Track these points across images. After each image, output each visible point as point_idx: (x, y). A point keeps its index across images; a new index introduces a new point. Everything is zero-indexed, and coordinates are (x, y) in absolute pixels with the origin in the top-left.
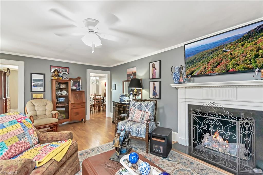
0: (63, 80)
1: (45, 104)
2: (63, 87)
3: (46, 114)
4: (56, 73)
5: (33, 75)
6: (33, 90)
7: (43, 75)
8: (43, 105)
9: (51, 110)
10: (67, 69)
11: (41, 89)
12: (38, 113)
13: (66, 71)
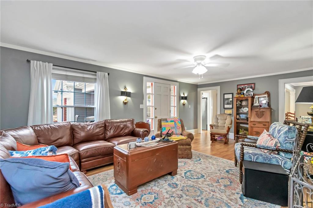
0: (244, 97)
1: (225, 119)
2: (245, 104)
3: (224, 127)
4: (238, 92)
5: (225, 95)
6: (225, 107)
7: (231, 95)
8: (223, 119)
9: (228, 124)
10: (253, 85)
11: (230, 106)
12: (219, 125)
13: (251, 88)
